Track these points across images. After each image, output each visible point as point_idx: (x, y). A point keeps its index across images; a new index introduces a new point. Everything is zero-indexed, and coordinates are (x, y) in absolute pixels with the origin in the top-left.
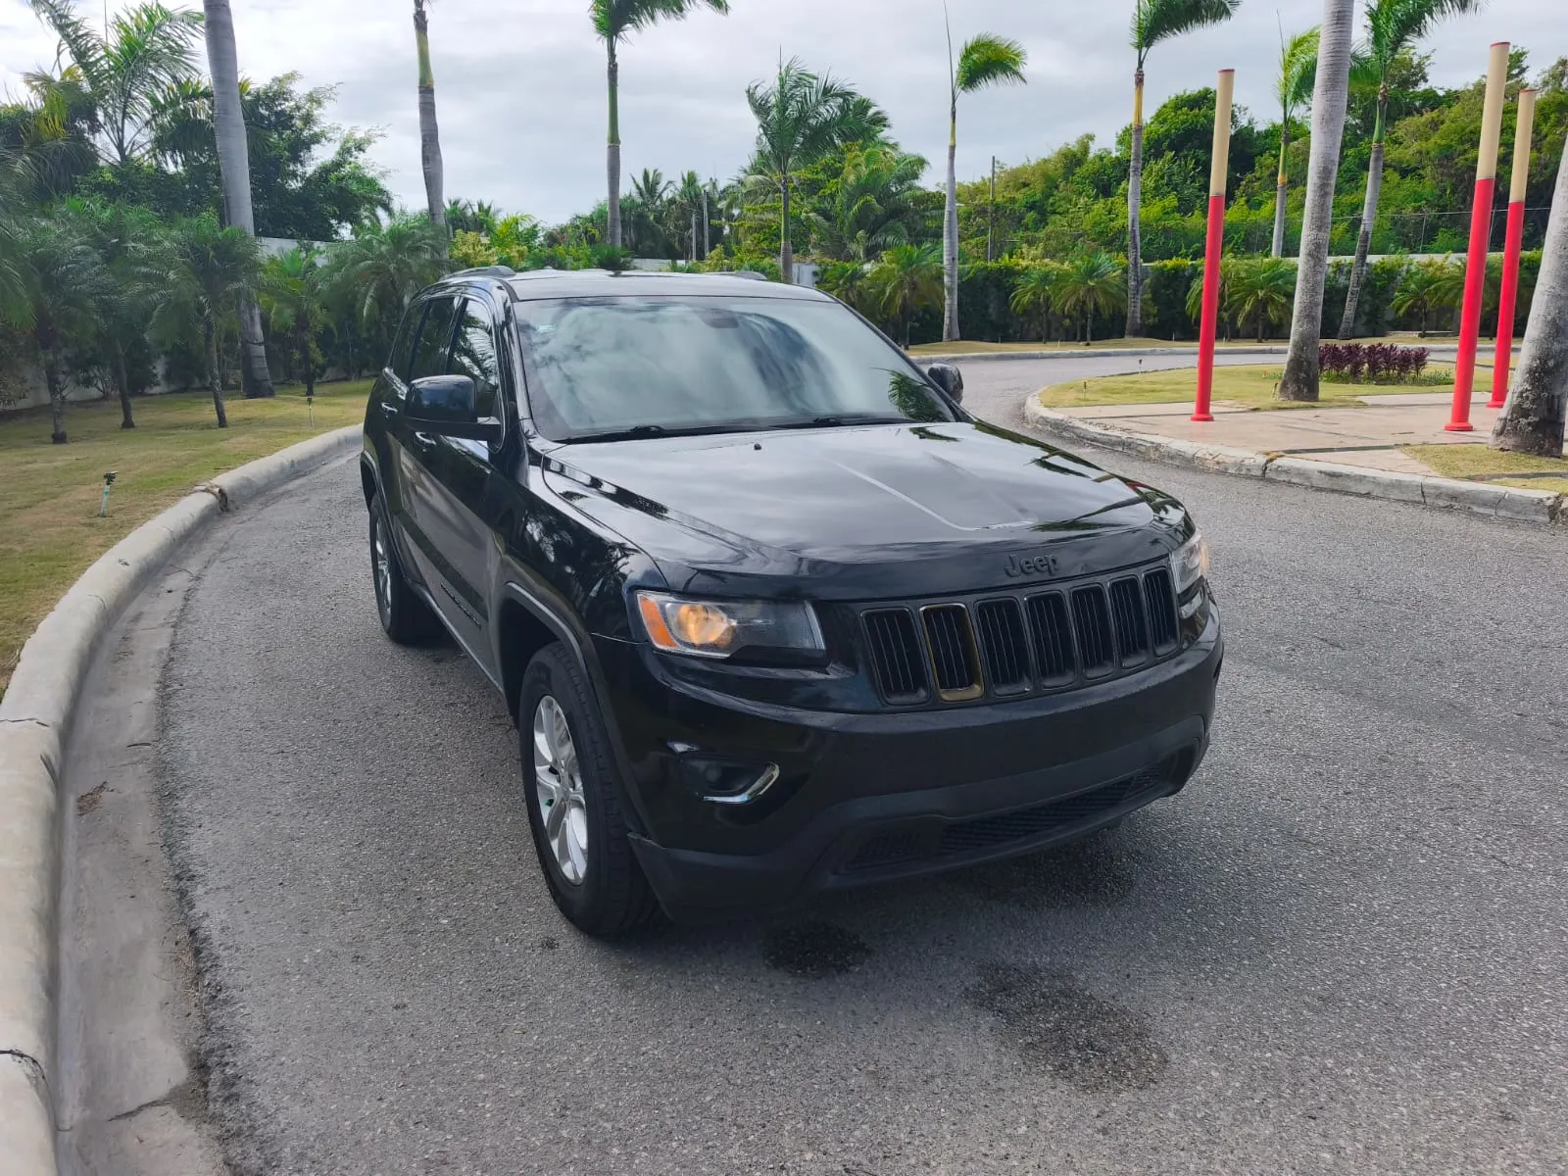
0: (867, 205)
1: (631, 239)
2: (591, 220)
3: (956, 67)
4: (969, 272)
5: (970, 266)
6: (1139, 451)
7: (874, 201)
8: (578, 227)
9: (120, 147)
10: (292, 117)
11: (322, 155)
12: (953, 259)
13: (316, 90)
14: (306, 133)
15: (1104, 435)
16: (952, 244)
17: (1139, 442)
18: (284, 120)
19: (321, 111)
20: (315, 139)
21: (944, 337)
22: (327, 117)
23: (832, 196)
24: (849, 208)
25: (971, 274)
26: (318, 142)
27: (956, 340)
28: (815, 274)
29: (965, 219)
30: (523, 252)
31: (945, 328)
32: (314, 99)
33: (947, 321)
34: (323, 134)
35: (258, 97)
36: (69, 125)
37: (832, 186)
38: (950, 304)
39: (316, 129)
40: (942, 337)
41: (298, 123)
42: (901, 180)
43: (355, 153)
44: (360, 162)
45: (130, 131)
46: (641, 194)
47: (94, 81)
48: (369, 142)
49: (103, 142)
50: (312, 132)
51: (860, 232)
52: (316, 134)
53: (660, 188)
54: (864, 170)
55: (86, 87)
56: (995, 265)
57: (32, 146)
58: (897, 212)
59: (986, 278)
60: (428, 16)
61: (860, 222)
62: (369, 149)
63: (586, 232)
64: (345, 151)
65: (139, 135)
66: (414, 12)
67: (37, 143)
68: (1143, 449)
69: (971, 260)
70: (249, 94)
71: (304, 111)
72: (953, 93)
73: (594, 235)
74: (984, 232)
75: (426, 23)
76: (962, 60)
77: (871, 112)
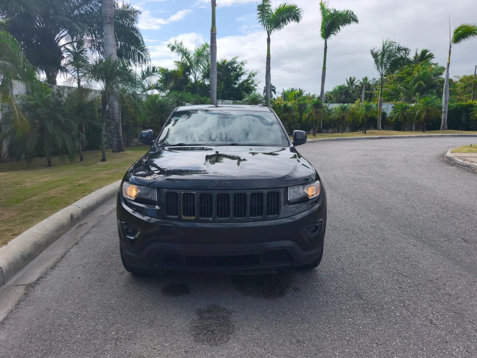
0: (420, 85)
1: (343, 98)
2: (331, 93)
3: (452, 36)
4: (454, 106)
5: (455, 104)
6: (472, 169)
7: (423, 83)
8: (327, 95)
9: (195, 78)
10: (236, 68)
11: (244, 78)
12: (446, 101)
13: (243, 61)
14: (240, 72)
15: (462, 163)
16: (446, 96)
17: (473, 166)
18: (234, 69)
19: (244, 66)
20: (242, 74)
21: (441, 128)
22: (245, 68)
23: (408, 82)
24: (414, 86)
25: (455, 107)
26: (243, 75)
27: (446, 129)
28: (393, 107)
29: (464, 88)
30: (295, 102)
31: (442, 125)
32: (242, 63)
33: (442, 123)
34: (244, 72)
35: (228, 64)
36: (184, 74)
37: (408, 79)
38: (444, 117)
39: (243, 71)
40: (440, 128)
41: (238, 70)
42: (435, 76)
43: (252, 77)
44: (254, 79)
45: (198, 74)
46: (348, 84)
47: (190, 63)
48: (256, 74)
49: (192, 77)
50: (241, 72)
51: (417, 93)
52: (243, 73)
53: (355, 82)
54: (421, 73)
55: (188, 64)
56: (466, 103)
57: (175, 79)
58: (433, 86)
59: (461, 108)
60: (271, 39)
61: (417, 90)
62: (256, 76)
63: (329, 96)
64: (250, 76)
65: (199, 75)
66: (267, 38)
67: (176, 78)
68: (473, 168)
69: (455, 102)
70: (226, 63)
71: (239, 67)
72: (450, 45)
73: (332, 97)
74: (471, 92)
75: (270, 40)
76: (454, 34)
77: (428, 53)
